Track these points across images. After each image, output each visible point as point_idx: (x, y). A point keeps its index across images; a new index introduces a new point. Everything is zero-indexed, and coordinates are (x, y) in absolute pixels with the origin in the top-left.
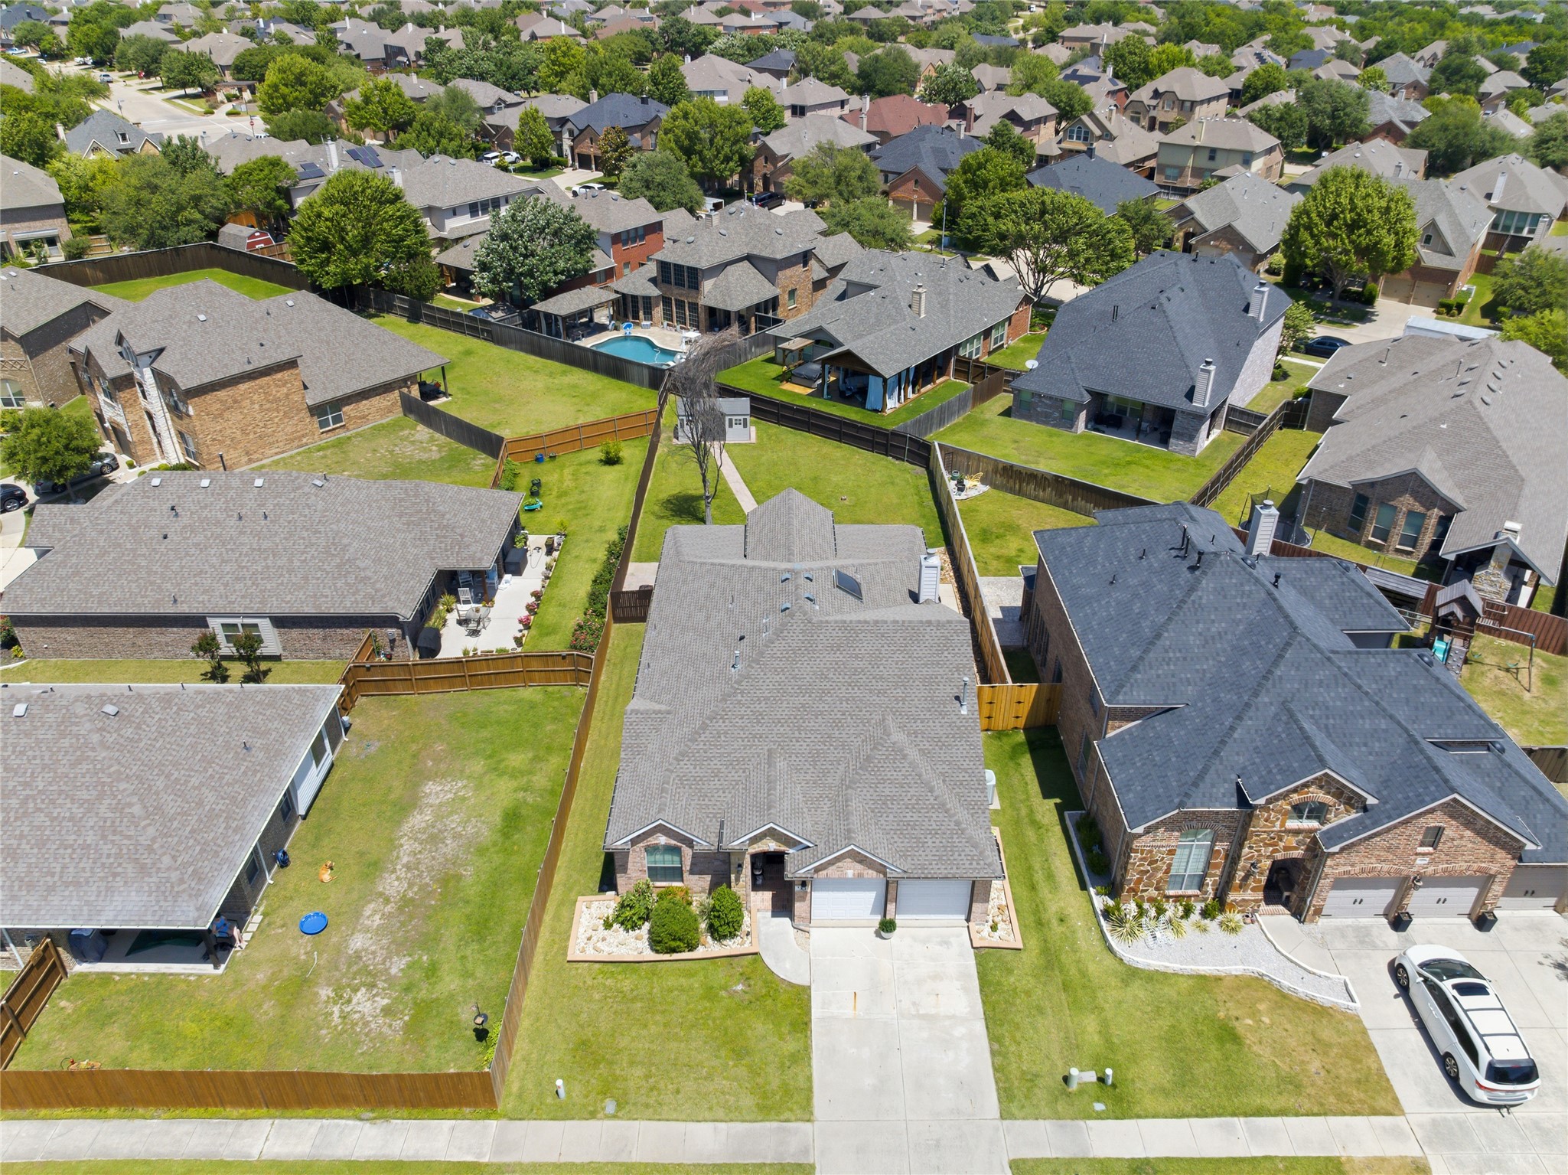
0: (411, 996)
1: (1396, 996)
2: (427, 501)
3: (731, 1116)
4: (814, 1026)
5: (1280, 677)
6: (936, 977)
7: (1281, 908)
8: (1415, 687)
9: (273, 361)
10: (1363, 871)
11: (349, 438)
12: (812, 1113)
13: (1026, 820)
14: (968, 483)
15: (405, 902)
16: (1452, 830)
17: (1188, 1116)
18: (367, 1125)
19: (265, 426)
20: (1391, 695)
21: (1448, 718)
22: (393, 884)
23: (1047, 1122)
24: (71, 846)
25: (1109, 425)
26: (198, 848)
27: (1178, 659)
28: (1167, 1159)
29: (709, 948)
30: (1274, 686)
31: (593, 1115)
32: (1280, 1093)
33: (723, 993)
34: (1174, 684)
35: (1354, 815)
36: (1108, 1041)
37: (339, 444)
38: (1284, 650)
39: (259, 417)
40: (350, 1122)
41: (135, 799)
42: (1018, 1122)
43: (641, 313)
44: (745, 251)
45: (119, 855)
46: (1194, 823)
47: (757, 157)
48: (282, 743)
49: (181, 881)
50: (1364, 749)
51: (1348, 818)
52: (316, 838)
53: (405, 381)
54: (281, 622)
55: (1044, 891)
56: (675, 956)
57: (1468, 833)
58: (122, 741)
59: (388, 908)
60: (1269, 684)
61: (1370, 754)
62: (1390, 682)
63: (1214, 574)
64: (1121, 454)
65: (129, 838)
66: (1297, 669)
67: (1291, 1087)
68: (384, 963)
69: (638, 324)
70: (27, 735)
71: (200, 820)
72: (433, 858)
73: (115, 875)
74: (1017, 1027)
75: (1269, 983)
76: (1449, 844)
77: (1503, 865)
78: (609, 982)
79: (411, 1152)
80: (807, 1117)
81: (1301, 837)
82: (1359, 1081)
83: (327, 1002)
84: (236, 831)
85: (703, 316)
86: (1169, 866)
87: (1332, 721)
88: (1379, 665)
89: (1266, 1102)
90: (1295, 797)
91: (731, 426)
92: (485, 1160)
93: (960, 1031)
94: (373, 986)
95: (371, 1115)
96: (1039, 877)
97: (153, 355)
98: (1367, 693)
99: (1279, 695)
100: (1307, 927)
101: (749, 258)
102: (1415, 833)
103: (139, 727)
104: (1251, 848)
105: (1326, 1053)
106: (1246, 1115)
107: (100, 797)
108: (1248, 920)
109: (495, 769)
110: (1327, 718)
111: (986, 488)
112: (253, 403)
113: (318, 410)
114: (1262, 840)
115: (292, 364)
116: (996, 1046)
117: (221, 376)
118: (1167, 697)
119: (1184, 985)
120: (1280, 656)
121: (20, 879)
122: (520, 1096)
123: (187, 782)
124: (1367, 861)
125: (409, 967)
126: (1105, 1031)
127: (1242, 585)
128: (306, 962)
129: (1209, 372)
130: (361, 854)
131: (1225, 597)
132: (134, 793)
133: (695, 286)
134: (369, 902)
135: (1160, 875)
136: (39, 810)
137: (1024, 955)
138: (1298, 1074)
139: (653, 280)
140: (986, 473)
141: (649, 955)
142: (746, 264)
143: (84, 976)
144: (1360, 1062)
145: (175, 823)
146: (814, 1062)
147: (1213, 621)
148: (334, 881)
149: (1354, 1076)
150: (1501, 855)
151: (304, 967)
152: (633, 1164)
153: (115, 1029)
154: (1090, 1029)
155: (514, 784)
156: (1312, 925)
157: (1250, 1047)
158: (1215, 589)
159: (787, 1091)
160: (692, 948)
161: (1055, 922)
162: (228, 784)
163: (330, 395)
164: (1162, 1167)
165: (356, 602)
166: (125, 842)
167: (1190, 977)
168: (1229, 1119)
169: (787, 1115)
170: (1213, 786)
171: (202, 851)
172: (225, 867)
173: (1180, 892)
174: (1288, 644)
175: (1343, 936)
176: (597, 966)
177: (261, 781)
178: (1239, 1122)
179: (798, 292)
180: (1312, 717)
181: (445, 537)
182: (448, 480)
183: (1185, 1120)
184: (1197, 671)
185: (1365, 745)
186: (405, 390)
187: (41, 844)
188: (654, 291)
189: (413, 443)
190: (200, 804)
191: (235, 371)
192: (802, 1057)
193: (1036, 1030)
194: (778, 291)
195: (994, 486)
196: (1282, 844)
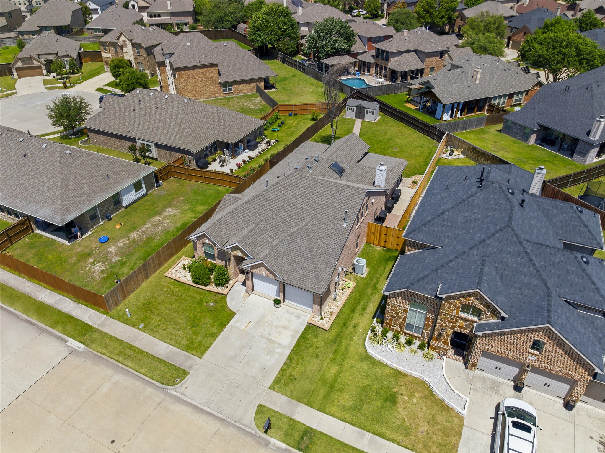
0: (112, 269)
1: (491, 418)
2: (223, 115)
3: (176, 345)
4: (227, 327)
5: (488, 244)
6: (285, 328)
7: (461, 358)
8: (568, 270)
9: (208, 63)
10: (498, 352)
11: (233, 97)
12: (203, 356)
13: (372, 285)
14: (455, 153)
15: (134, 241)
16: (549, 345)
17: (347, 422)
18: (73, 302)
19: (203, 87)
20: (550, 270)
21: (580, 291)
22: (134, 235)
23: (286, 398)
24: (40, 190)
25: (548, 144)
26: (72, 202)
27: (448, 226)
28: (324, 434)
29: (212, 287)
30: (483, 247)
31: (134, 326)
32: (397, 432)
33: (205, 304)
34: (440, 236)
35: (496, 321)
36: (335, 380)
37: (228, 99)
38: (497, 232)
39: (201, 83)
40: (69, 300)
41: (60, 181)
42: (274, 392)
43: (366, 69)
44: (415, 47)
45: (49, 197)
46: (416, 299)
47: (458, 18)
48: (122, 179)
49: (61, 209)
50: (518, 291)
51: (493, 321)
52: (125, 215)
53: (258, 80)
54: (157, 146)
55: (357, 314)
56: (198, 286)
57: (560, 351)
58: (67, 162)
59: (127, 242)
60: (480, 246)
61: (521, 294)
62: (554, 264)
63: (486, 191)
64: (545, 156)
65: (54, 192)
66: (500, 243)
67: (404, 432)
68: (112, 257)
69: (364, 74)
70: (44, 154)
71: (78, 194)
72: (152, 231)
73: (46, 202)
74: (303, 358)
75: (429, 387)
76: (548, 353)
77: (583, 377)
78: (172, 287)
79: (77, 315)
80: (200, 356)
81: (468, 323)
82: (440, 444)
83: (89, 263)
84: (88, 201)
85: (388, 72)
86: (405, 318)
87: (506, 272)
88: (552, 254)
89: (388, 433)
90: (463, 300)
91: (367, 113)
92: (94, 326)
93: (279, 350)
94: (104, 262)
95: (75, 300)
96: (359, 308)
97: (170, 55)
98: (534, 265)
99: (483, 252)
100: (467, 371)
101: (415, 51)
102: (527, 340)
103: (75, 160)
104: (441, 320)
105: (433, 426)
106: (374, 433)
107: (52, 177)
108: (439, 357)
109: (191, 209)
110: (505, 270)
111: (462, 156)
112: (199, 77)
113: (224, 85)
114: (448, 318)
115: (215, 65)
116: (288, 361)
117: (188, 65)
118: (433, 241)
119: (387, 371)
120: (494, 235)
121: (25, 197)
122: (118, 311)
123: (81, 181)
124: (499, 347)
125: (118, 261)
126: (337, 376)
127: (499, 199)
128: (94, 250)
129: (600, 122)
130: (134, 223)
131: (487, 203)
132: (61, 179)
133: (387, 60)
134: (124, 238)
135: (401, 321)
136: (37, 177)
137: (327, 333)
138: (411, 428)
139: (373, 56)
140: (465, 150)
141: (190, 282)
142: (414, 53)
143: (37, 234)
144: (448, 437)
145: (69, 192)
146: (217, 339)
147: (475, 213)
148: (120, 229)
149: (440, 441)
150: (581, 370)
151: (91, 251)
152: (133, 346)
153: (33, 251)
154: (332, 371)
155: (194, 215)
156: (471, 372)
157: (398, 408)
158: (483, 198)
159: (200, 344)
160: (206, 285)
161: (351, 326)
162: (95, 186)
163: (228, 80)
164: (319, 435)
165: (180, 143)
166: (53, 193)
167: (393, 369)
168: (365, 432)
169: (194, 352)
170: (427, 283)
171: (74, 203)
172: (78, 210)
173: (411, 333)
174: (501, 230)
175: (484, 382)
176: (173, 280)
177: (107, 188)
178: (368, 435)
179: (435, 69)
180: (496, 267)
181: (223, 129)
182: (255, 116)
183: (345, 423)
184: (455, 234)
185: (520, 289)
186: (258, 83)
187: (33, 188)
188: (372, 61)
189: (252, 102)
190: (81, 189)
191: (194, 64)
192: (215, 336)
193: (309, 362)
194: (424, 67)
195: (468, 157)
196: (458, 324)
